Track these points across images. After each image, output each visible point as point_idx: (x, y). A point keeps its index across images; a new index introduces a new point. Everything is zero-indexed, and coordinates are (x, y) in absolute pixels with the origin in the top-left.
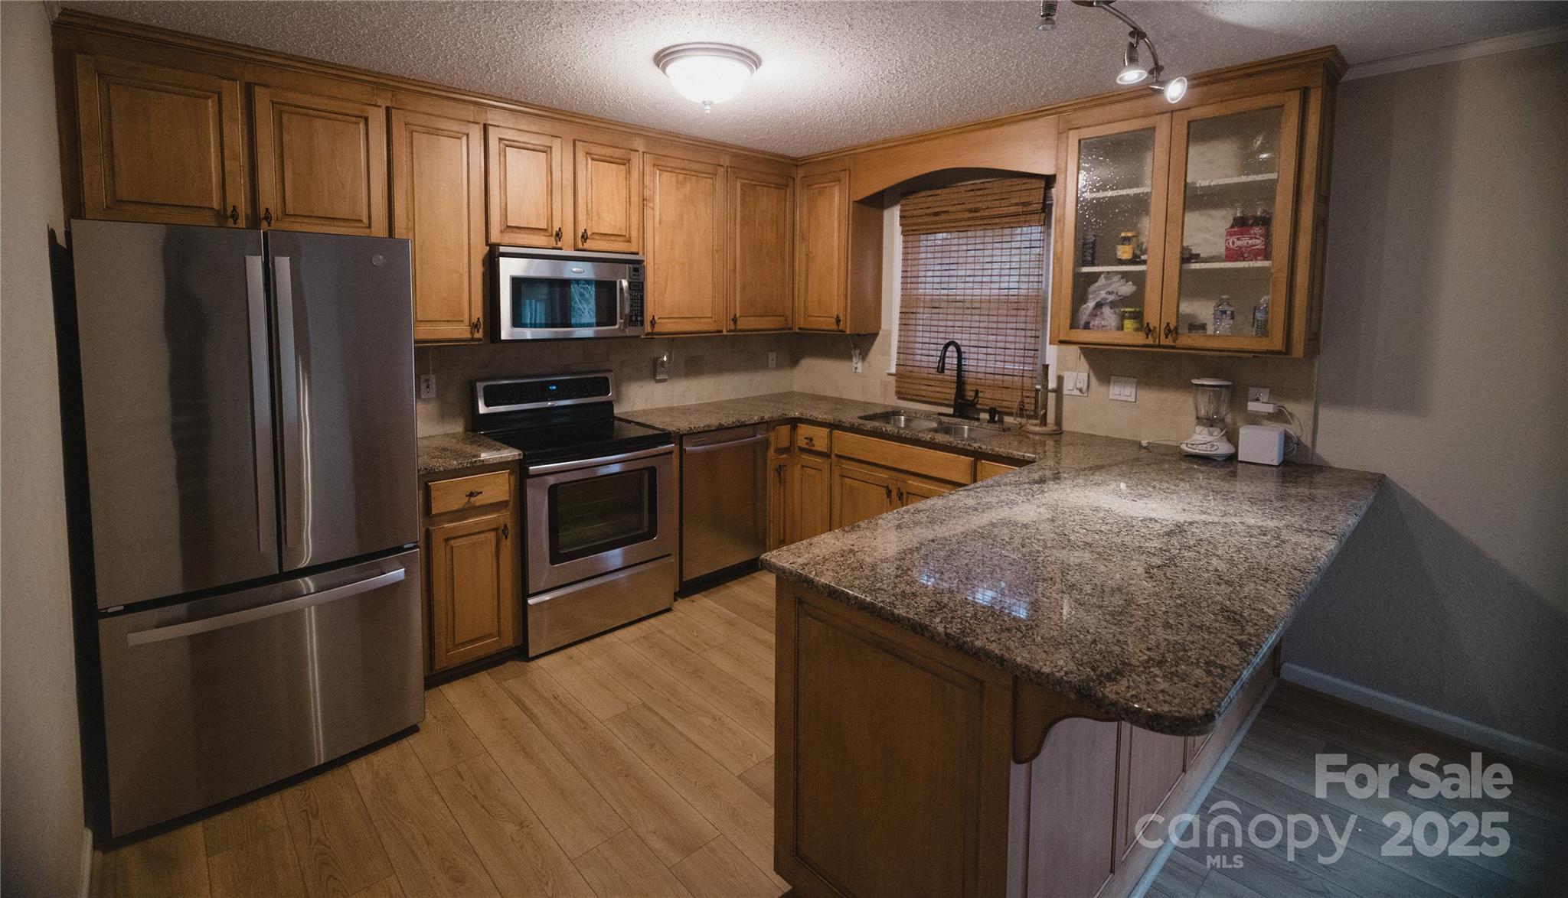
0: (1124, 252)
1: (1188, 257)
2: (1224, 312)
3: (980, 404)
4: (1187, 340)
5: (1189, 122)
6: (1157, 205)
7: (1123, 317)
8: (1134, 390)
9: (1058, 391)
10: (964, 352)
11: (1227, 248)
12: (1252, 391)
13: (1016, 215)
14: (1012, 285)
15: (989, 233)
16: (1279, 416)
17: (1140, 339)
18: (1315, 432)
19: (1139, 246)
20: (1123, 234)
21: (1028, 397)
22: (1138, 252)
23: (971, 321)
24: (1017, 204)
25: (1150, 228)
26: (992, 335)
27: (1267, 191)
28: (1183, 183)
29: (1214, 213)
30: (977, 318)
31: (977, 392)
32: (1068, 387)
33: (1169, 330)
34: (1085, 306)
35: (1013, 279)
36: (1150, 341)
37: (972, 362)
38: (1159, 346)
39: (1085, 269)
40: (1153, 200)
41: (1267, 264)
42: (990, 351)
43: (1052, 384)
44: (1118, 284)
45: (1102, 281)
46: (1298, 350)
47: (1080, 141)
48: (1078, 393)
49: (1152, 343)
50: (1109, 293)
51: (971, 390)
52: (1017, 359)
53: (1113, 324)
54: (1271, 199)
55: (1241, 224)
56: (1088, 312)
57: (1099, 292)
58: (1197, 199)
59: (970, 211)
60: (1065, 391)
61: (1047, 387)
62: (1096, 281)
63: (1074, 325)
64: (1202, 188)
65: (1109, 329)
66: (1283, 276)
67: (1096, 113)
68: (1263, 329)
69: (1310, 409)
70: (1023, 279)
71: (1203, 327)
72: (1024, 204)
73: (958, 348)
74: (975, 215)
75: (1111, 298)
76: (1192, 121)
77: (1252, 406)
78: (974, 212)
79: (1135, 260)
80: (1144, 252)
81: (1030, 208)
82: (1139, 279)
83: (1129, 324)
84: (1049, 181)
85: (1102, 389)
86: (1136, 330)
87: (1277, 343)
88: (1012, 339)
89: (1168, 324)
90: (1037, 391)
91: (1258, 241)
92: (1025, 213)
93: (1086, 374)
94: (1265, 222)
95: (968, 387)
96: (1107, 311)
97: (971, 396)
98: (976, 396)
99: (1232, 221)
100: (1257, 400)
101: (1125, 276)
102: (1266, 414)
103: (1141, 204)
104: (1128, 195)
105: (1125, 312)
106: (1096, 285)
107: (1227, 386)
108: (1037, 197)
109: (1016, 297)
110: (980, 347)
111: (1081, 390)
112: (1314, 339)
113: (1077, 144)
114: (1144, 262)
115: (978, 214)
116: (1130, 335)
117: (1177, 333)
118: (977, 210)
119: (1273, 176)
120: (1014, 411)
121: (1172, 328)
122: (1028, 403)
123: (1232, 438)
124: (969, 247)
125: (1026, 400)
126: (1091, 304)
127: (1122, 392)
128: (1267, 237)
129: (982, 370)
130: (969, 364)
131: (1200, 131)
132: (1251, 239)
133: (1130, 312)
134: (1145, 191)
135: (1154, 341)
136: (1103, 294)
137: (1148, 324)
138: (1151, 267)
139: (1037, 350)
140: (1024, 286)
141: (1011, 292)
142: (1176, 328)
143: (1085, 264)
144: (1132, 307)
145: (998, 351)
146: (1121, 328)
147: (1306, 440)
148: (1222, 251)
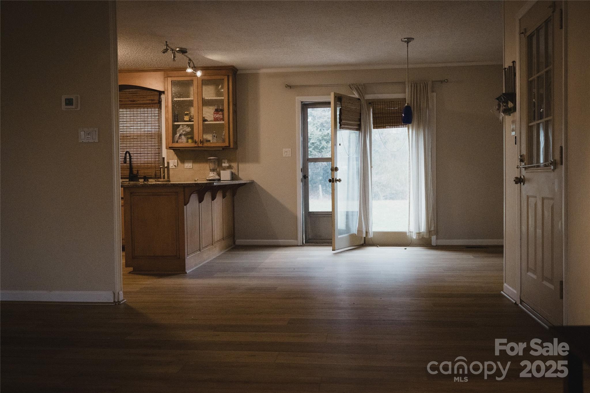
0: (186, 118)
1: (204, 120)
2: (214, 136)
3: (139, 176)
4: (206, 145)
5: (202, 80)
6: (195, 104)
7: (188, 139)
8: (192, 165)
9: (168, 167)
10: (132, 156)
11: (214, 118)
12: (223, 160)
13: (150, 104)
14: (149, 130)
15: (139, 110)
16: (230, 167)
17: (193, 145)
18: (238, 171)
19: (191, 117)
20: (186, 113)
21: (157, 170)
22: (190, 118)
23: (133, 144)
24: (149, 100)
25: (193, 111)
26: (143, 149)
27: (222, 101)
28: (202, 98)
29: (210, 107)
30: (136, 142)
31: (138, 171)
32: (171, 165)
33: (201, 142)
34: (176, 135)
35: (149, 127)
36: (196, 145)
37: (135, 160)
38: (199, 147)
39: (176, 123)
40: (194, 102)
41: (223, 122)
42: (142, 155)
43: (166, 165)
44: (186, 128)
45: (181, 127)
46: (232, 146)
47: (172, 81)
48: (174, 167)
49: (196, 146)
50: (183, 131)
51: (135, 171)
52: (153, 157)
53: (185, 141)
54: (223, 105)
55: (217, 111)
56: (177, 138)
57: (180, 131)
58: (206, 103)
59: (131, 101)
60: (170, 167)
61: (165, 166)
62: (179, 127)
63: (173, 142)
64: (207, 100)
65: (184, 142)
66: (227, 125)
67: (175, 73)
68: (224, 141)
69: (237, 164)
70: (153, 127)
71: (209, 141)
72: (152, 100)
73: (130, 154)
74: (133, 103)
75: (184, 133)
76: (203, 80)
77: (223, 165)
78: (133, 102)
79: (190, 121)
80: (193, 118)
81: (154, 102)
82: (192, 126)
83: (190, 141)
84: (161, 93)
85: (182, 165)
86: (192, 142)
87: (227, 145)
88: (150, 150)
89: (201, 140)
90: (161, 168)
91: (221, 116)
92: (152, 104)
93: (177, 160)
94: (222, 110)
95: (134, 170)
96: (183, 137)
97: (135, 173)
98: (138, 173)
99: (215, 110)
100: (225, 163)
101: (187, 125)
102: (227, 167)
103: (191, 103)
104: (187, 100)
105: (188, 137)
106: (179, 128)
107: (217, 159)
108: (156, 98)
109: (151, 134)
110: (138, 154)
111: (175, 166)
112: (236, 143)
113: (171, 82)
114: (193, 121)
115: (134, 103)
116: (190, 144)
117: (203, 143)
118: (134, 101)
119: (223, 98)
120: (153, 176)
121: (202, 141)
122: (157, 173)
123: (219, 175)
124: (131, 115)
125: (157, 172)
126: (178, 135)
127: (188, 165)
128: (223, 114)
129: (139, 162)
130: (134, 160)
131: (204, 82)
132: (219, 115)
133: (190, 137)
134: (192, 99)
135: (197, 145)
136: (181, 131)
137: (195, 140)
138: (195, 123)
139: (160, 153)
140: (153, 130)
141: (149, 132)
142: (203, 141)
143: (175, 122)
144: (190, 135)
145: (145, 155)
146: (188, 142)
147: (237, 174)
148: (213, 119)
